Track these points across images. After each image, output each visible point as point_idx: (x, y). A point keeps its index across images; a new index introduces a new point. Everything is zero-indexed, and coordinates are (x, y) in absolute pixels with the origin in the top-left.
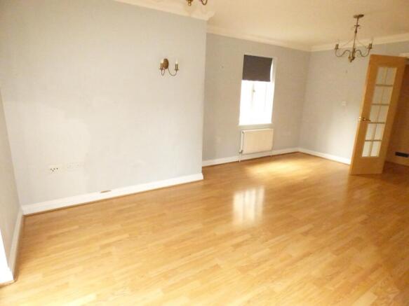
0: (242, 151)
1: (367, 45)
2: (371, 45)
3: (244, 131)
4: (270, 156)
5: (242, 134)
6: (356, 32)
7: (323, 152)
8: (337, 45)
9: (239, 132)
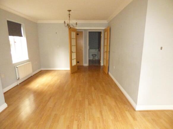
0: (19, 78)
1: (75, 23)
2: (76, 23)
3: (18, 67)
4: (32, 76)
5: (16, 68)
6: (69, 17)
7: (53, 68)
8: (65, 21)
9: (14, 67)
